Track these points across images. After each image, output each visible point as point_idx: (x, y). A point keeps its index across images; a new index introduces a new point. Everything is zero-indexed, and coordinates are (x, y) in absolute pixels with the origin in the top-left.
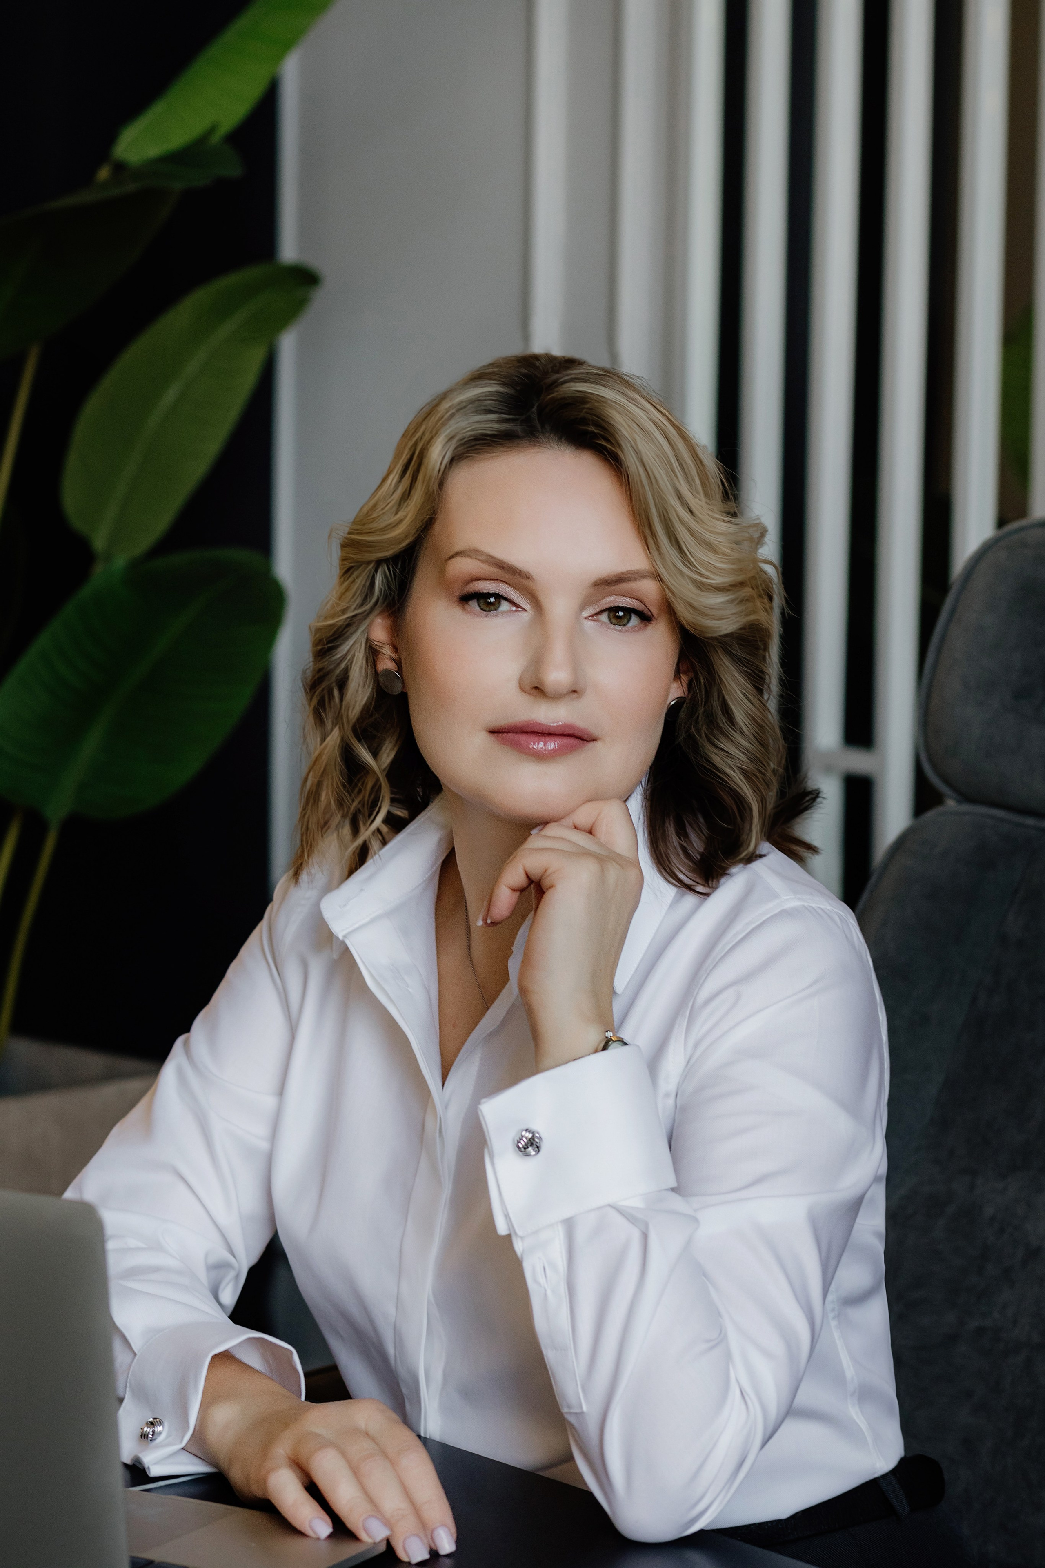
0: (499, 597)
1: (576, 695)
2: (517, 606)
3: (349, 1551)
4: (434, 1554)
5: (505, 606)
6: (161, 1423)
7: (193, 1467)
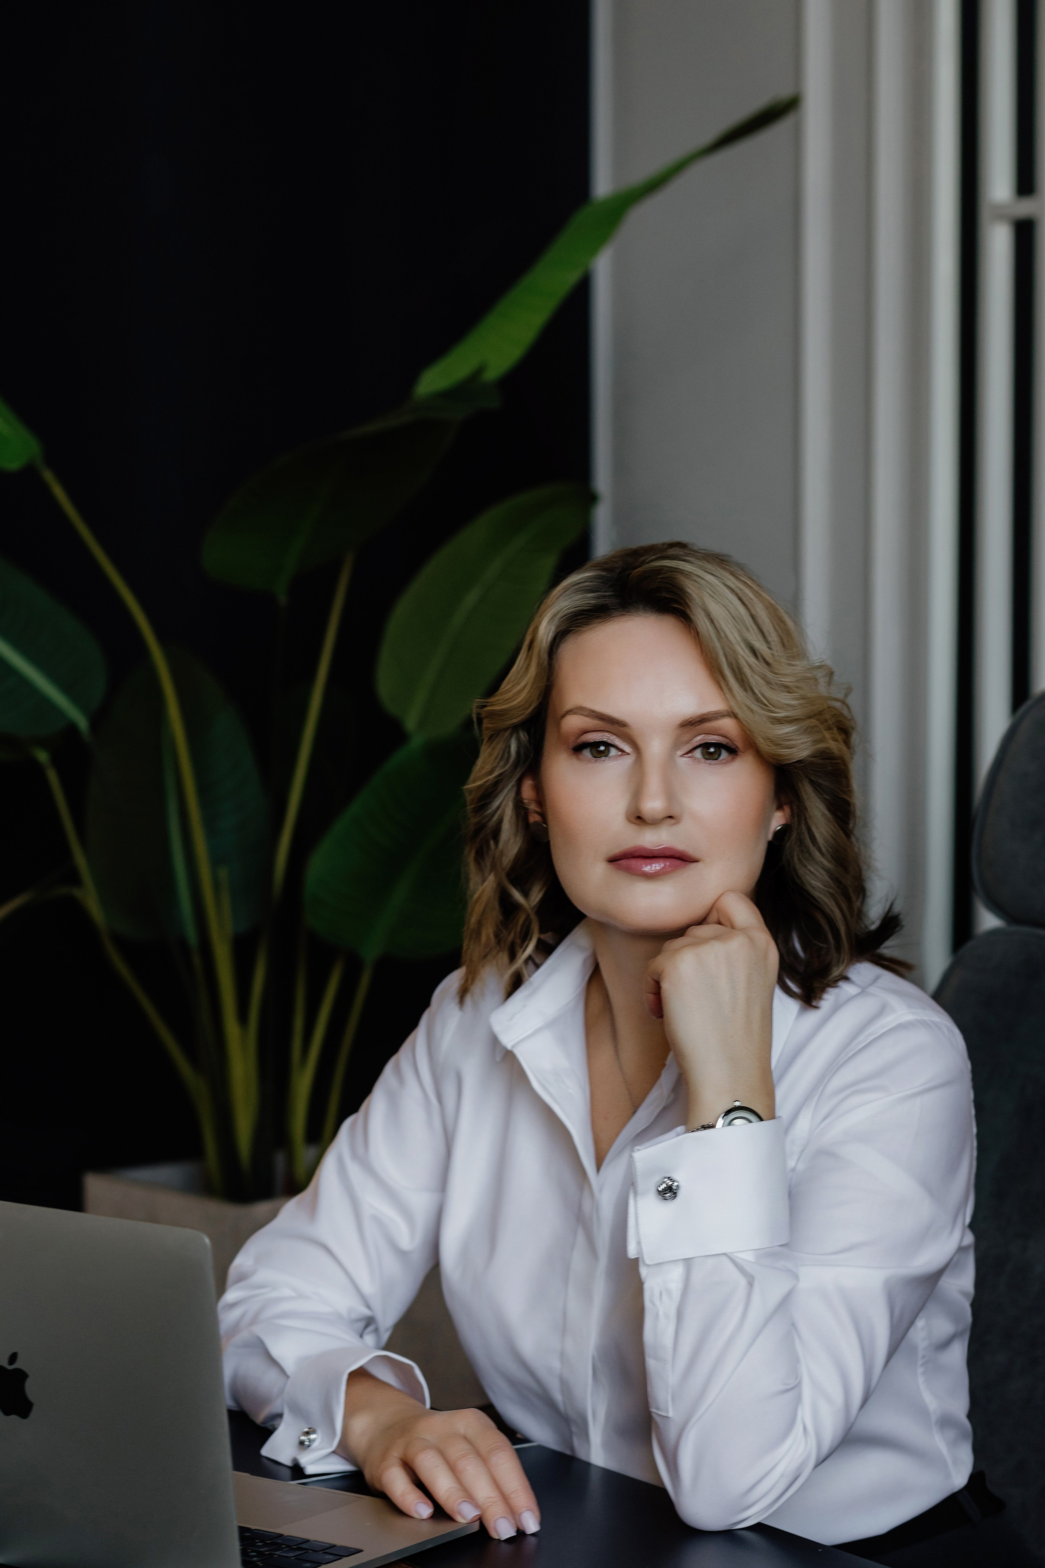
0: (608, 745)
1: (673, 821)
2: (622, 751)
3: (443, 1529)
4: (521, 1534)
5: (613, 752)
6: (314, 1432)
7: (339, 1466)
